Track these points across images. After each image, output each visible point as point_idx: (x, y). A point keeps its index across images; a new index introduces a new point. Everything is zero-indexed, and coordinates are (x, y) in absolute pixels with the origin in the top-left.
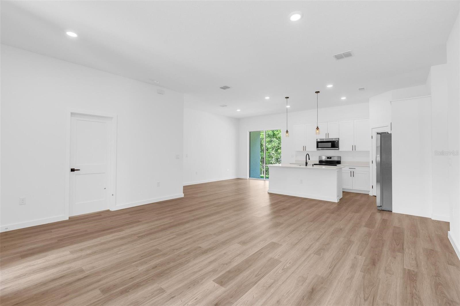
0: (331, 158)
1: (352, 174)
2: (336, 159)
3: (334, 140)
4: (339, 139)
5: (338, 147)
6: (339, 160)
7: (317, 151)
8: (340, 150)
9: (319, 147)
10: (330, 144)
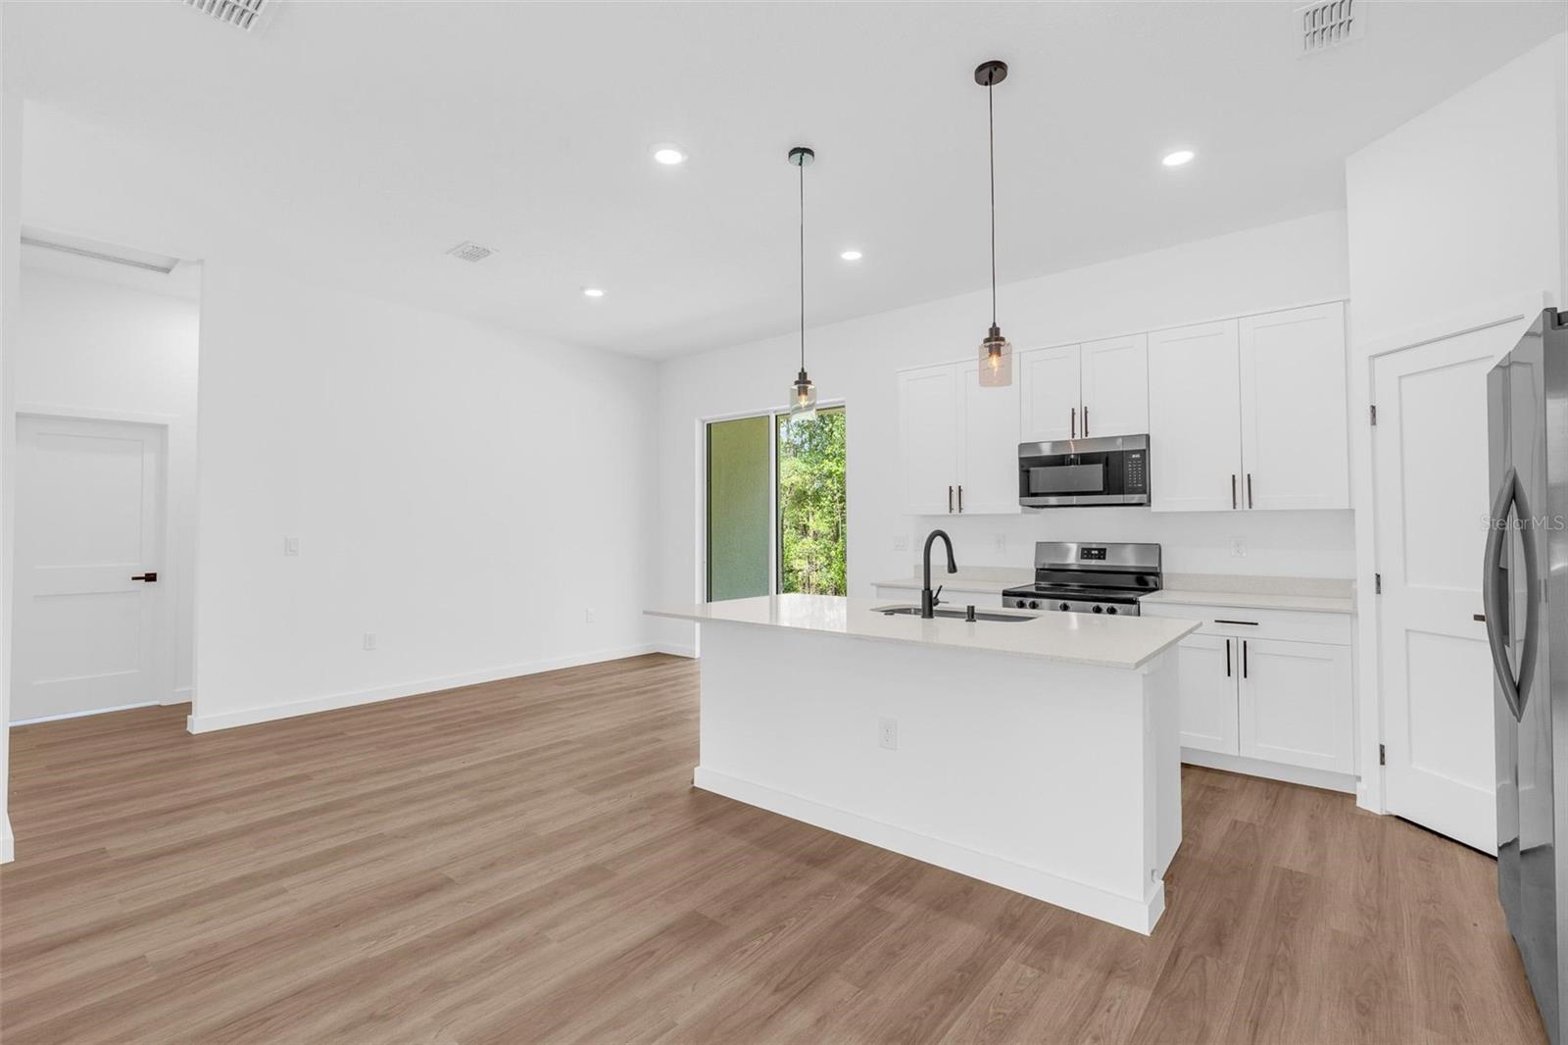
0: (1102, 553)
1: (1238, 661)
2: (1130, 561)
3: (1119, 447)
4: (1148, 437)
5: (1145, 489)
6: (1150, 563)
7: (1023, 512)
8: (1155, 506)
9: (1033, 491)
10: (1095, 474)
